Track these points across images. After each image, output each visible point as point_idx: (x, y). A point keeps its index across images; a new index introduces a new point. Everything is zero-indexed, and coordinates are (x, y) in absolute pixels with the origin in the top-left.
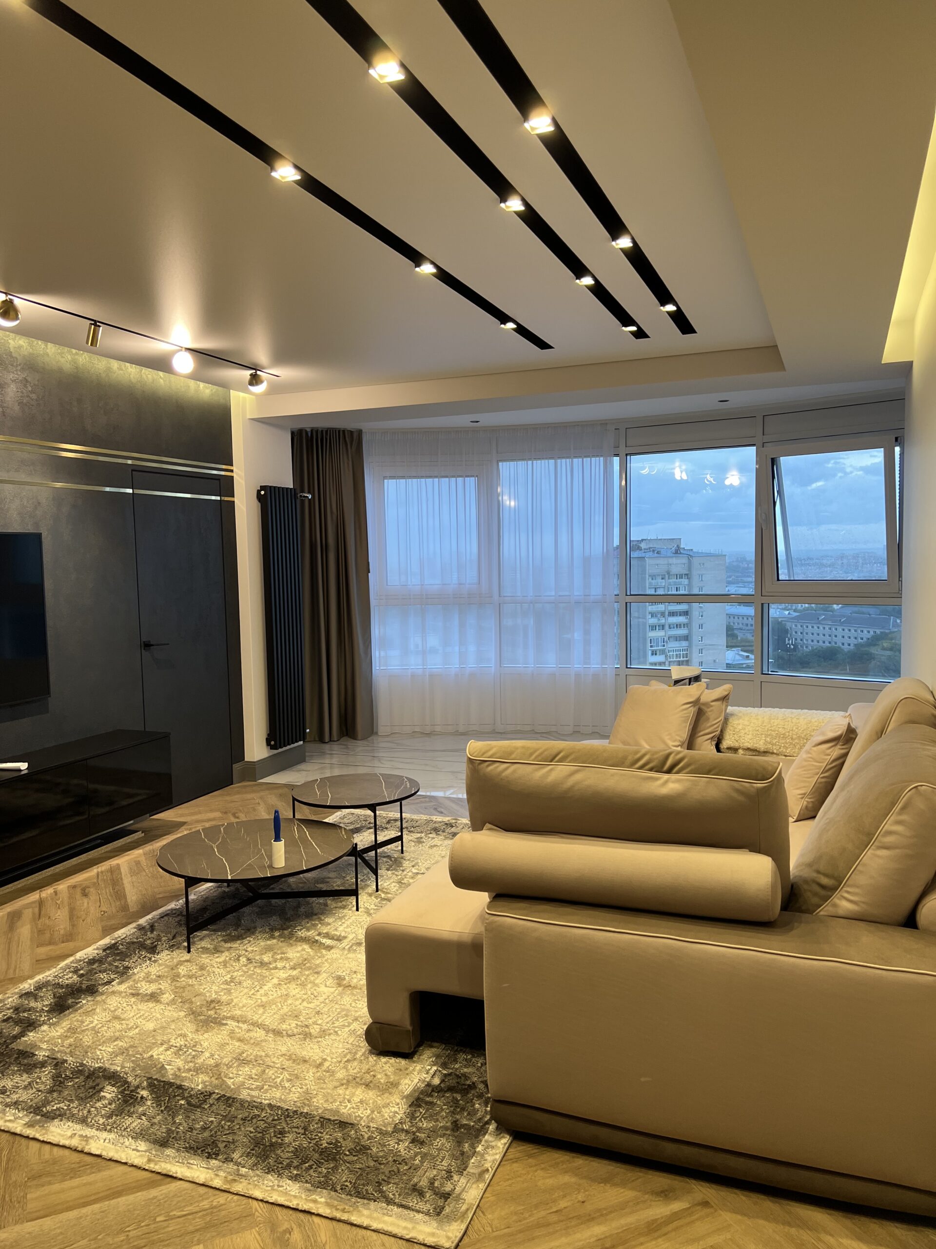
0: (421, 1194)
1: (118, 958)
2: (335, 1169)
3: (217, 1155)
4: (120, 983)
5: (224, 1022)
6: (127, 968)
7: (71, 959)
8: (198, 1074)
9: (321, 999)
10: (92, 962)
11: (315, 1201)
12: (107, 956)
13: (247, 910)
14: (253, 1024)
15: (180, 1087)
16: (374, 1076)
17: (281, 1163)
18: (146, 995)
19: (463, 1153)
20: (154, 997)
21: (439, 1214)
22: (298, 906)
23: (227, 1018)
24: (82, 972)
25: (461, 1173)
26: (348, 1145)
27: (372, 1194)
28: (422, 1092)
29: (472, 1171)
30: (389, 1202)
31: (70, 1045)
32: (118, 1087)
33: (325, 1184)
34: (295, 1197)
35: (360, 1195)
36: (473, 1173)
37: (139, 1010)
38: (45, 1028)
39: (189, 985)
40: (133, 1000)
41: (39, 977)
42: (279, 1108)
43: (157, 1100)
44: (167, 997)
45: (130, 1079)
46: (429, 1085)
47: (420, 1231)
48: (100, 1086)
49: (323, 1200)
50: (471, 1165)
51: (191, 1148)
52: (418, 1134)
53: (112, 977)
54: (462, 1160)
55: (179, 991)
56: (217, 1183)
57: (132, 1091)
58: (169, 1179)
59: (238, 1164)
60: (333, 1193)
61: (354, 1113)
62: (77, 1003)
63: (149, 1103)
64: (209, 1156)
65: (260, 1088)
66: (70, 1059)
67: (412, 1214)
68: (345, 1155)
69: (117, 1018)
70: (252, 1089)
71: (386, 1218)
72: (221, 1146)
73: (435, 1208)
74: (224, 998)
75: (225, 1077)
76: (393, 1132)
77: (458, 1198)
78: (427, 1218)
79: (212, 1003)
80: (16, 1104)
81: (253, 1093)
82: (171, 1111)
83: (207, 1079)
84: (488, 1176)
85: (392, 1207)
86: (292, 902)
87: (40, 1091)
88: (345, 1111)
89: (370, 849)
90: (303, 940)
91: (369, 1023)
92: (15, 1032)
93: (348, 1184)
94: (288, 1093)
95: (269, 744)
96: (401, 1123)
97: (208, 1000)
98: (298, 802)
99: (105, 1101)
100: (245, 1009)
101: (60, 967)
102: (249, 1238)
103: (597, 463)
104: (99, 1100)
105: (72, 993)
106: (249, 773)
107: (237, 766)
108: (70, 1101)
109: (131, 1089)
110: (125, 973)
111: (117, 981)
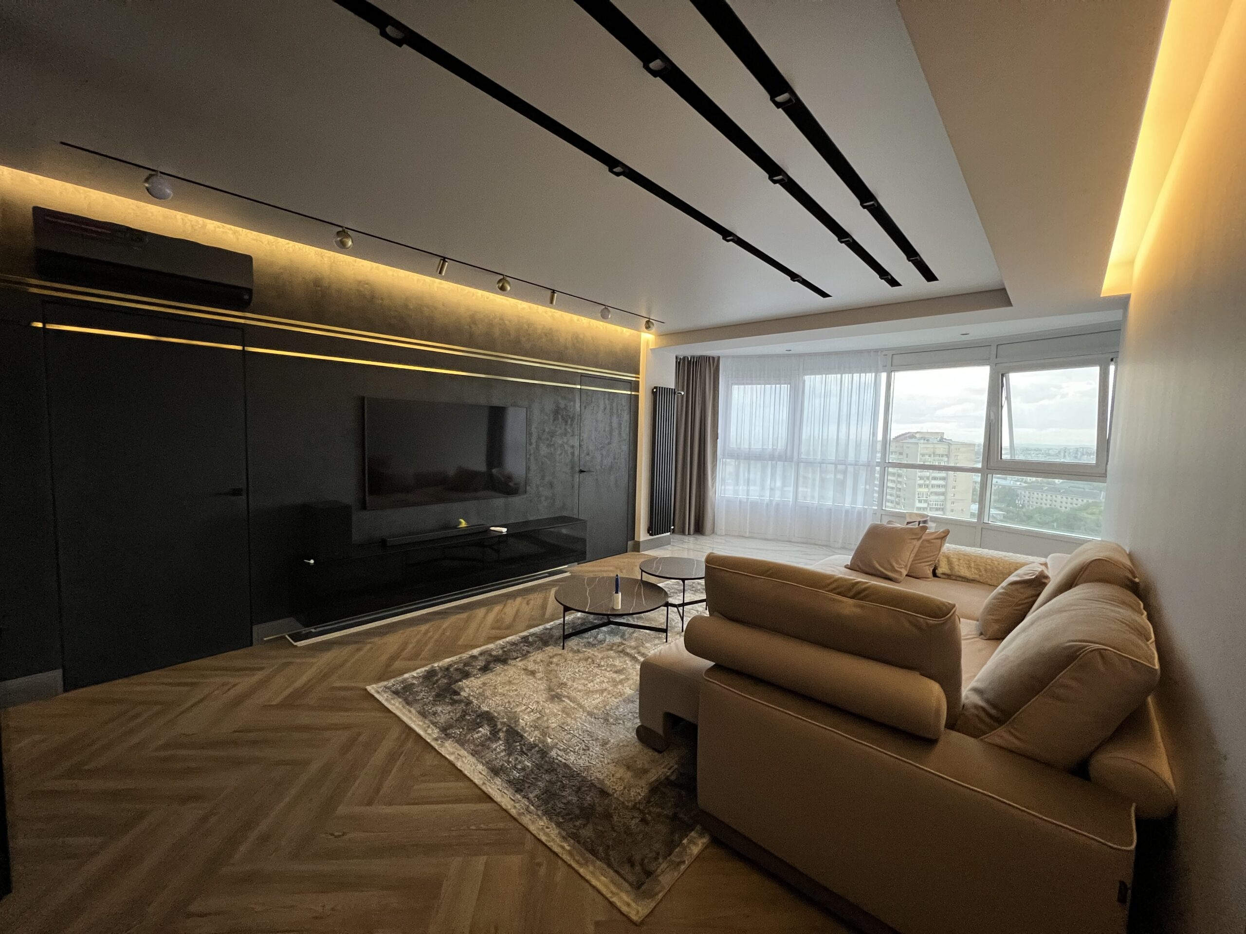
0: (632, 864)
1: (526, 644)
2: (585, 825)
3: (522, 791)
4: (520, 661)
5: (564, 699)
6: (528, 652)
7: (504, 640)
8: (535, 730)
9: (624, 697)
10: (513, 644)
11: (563, 848)
12: (521, 642)
13: (604, 629)
14: (578, 705)
15: (522, 736)
16: (636, 761)
17: (555, 810)
18: (531, 671)
19: (672, 841)
20: (533, 673)
21: (639, 888)
22: (633, 633)
23: (564, 697)
24: (505, 649)
25: (665, 858)
26: (599, 809)
27: (601, 855)
28: (661, 783)
29: (674, 859)
30: (610, 865)
31: (480, 693)
32: (491, 727)
33: (574, 837)
34: (553, 840)
35: (594, 853)
36: (674, 861)
37: (523, 679)
38: (473, 678)
39: (555, 670)
40: (523, 672)
41: (483, 648)
42: (569, 768)
43: (507, 741)
44: (539, 675)
45: (499, 723)
46: (667, 778)
47: (621, 898)
48: (482, 724)
49: (568, 848)
50: (675, 853)
51: (510, 782)
52: (647, 816)
53: (519, 655)
54: (671, 845)
55: (548, 672)
56: (513, 812)
57: (496, 732)
58: (488, 800)
59: (531, 802)
60: (576, 844)
61: (613, 786)
62: (494, 668)
63: (501, 742)
64: (516, 792)
65: (564, 750)
66: (475, 702)
67: (621, 880)
68: (596, 817)
69: (510, 682)
70: (560, 750)
71: (603, 878)
72: (527, 785)
73: (638, 882)
74: (570, 683)
75: (549, 737)
76: (632, 809)
77: (656, 879)
78: (629, 889)
79: (562, 685)
80: (435, 724)
81: (559, 752)
82: (510, 751)
83: (539, 735)
84: (683, 867)
85: (610, 870)
86: (631, 630)
87: (452, 718)
88: (608, 783)
89: (680, 605)
90: (627, 654)
91: (639, 724)
92: (458, 678)
93: (588, 840)
94: (579, 759)
95: (648, 532)
96: (639, 803)
97: (561, 682)
98: (642, 571)
99: (480, 735)
100: (578, 693)
101: (496, 644)
102: (515, 861)
103: (869, 377)
104: (477, 733)
105: (495, 661)
106: (637, 547)
107: (630, 543)
108: (463, 729)
109: (497, 730)
110: (526, 655)
111: (520, 659)
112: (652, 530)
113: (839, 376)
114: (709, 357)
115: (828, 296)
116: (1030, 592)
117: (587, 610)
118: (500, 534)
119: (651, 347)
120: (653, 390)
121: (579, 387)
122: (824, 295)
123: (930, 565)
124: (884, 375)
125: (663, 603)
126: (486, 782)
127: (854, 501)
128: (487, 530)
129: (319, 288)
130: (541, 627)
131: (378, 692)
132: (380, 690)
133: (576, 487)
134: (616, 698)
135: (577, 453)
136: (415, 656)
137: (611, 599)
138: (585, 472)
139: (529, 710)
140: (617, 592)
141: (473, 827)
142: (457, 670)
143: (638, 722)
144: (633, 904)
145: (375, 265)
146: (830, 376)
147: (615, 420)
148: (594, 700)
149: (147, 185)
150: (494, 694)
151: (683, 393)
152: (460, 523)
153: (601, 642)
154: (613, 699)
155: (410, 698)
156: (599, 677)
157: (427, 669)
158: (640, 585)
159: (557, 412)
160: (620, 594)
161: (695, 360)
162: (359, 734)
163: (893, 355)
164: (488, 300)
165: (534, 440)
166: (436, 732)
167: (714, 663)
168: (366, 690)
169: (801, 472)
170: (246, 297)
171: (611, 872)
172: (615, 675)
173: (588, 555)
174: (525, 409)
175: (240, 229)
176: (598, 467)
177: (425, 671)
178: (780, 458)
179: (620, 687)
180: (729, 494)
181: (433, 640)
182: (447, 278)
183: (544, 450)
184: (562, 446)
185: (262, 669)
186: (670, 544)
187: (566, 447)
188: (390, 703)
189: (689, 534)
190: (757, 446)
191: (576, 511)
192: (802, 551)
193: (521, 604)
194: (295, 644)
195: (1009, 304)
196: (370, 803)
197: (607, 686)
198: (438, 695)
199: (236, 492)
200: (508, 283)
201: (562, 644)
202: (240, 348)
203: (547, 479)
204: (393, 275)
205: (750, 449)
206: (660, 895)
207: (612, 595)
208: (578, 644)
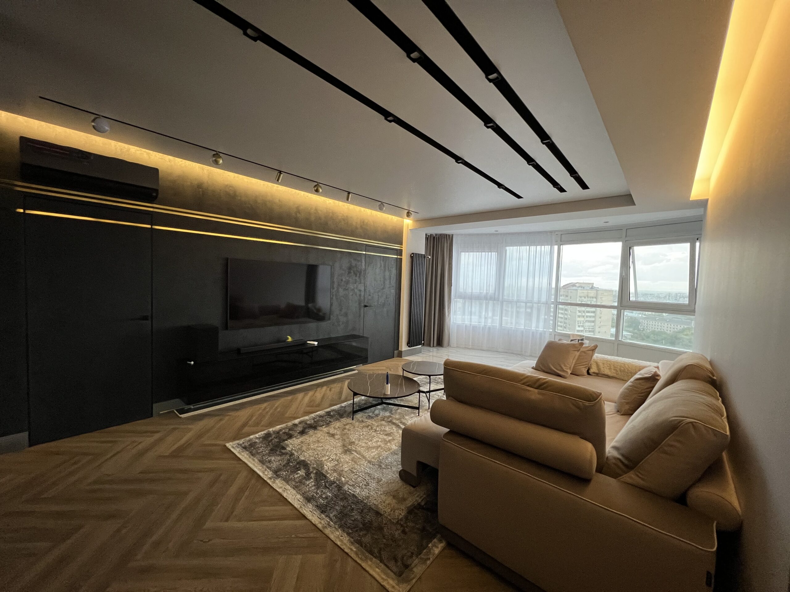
0: (396, 561)
1: (329, 417)
2: (366, 535)
3: (325, 512)
5: (352, 452)
6: (330, 422)
7: (315, 414)
8: (334, 472)
9: (391, 451)
10: (321, 416)
11: (351, 549)
12: (326, 415)
13: (379, 407)
14: (362, 456)
15: (325, 476)
16: (398, 493)
17: (346, 525)
20: (333, 435)
21: (400, 576)
22: (398, 409)
24: (316, 420)
25: (417, 556)
26: (375, 524)
27: (376, 554)
28: (415, 507)
29: (423, 557)
30: (381, 561)
31: (299, 448)
32: (306, 470)
33: (359, 542)
34: (345, 544)
35: (371, 553)
36: (423, 558)
37: (327, 439)
38: (294, 439)
39: (347, 434)
40: (327, 435)
41: (302, 419)
42: (356, 497)
43: (316, 480)
44: (337, 437)
45: (311, 468)
46: (419, 504)
47: (388, 583)
48: (300, 468)
49: (355, 549)
50: (423, 553)
51: (317, 506)
52: (406, 528)
53: (324, 424)
54: (421, 548)
55: (343, 435)
56: (320, 526)
57: (309, 474)
58: (304, 518)
59: (331, 519)
60: (360, 547)
61: (384, 509)
62: (309, 432)
63: (312, 480)
64: (321, 513)
65: (353, 486)
66: (296, 454)
67: (389, 571)
68: (373, 529)
69: (318, 441)
70: (350, 485)
71: (377, 570)
72: (328, 508)
73: (399, 572)
74: (357, 442)
75: (343, 477)
76: (396, 524)
77: (411, 570)
78: (394, 576)
79: (352, 443)
80: (270, 468)
81: (350, 487)
82: (318, 486)
83: (336, 476)
84: (429, 562)
85: (382, 564)
86: (397, 408)
87: (281, 465)
88: (380, 507)
89: (427, 392)
90: (394, 424)
91: (401, 469)
92: (285, 438)
93: (368, 544)
94: (362, 491)
95: (408, 345)
96: (401, 520)
97: (351, 441)
98: (404, 370)
99: (298, 475)
100: (362, 448)
101: (310, 416)
102: (320, 558)
103: (548, 248)
104: (297, 474)
105: (309, 427)
106: (400, 355)
107: (396, 352)
108: (288, 472)
109: (309, 472)
110: (329, 424)
111: (325, 426)
112: (410, 343)
113: (528, 247)
114: (446, 235)
115: (522, 198)
116: (648, 385)
117: (368, 395)
118: (313, 346)
119: (410, 228)
120: (411, 255)
121: (364, 253)
122: (519, 197)
123: (585, 367)
124: (556, 247)
125: (417, 390)
126: (302, 506)
127: (537, 327)
128: (305, 344)
129: (200, 190)
130: (339, 406)
131: (233, 447)
132: (234, 446)
133: (362, 315)
134: (386, 452)
135: (362, 294)
136: (257, 424)
137: (383, 388)
138: (367, 306)
139: (330, 459)
140: (387, 384)
141: (293, 536)
142: (284, 433)
143: (400, 468)
144: (396, 587)
145: (236, 175)
146: (522, 247)
147: (387, 273)
148: (372, 453)
149: (93, 124)
150: (308, 449)
151: (430, 257)
152: (288, 338)
153: (377, 415)
154: (384, 452)
155: (254, 452)
156: (375, 438)
157: (265, 432)
158: (402, 379)
159: (350, 268)
160: (389, 385)
161: (438, 236)
162: (221, 475)
163: (561, 234)
164: (308, 198)
165: (335, 286)
166: (270, 474)
167: (449, 430)
168: (225, 446)
169: (504, 308)
170: (154, 194)
171: (383, 566)
172: (385, 437)
173: (369, 359)
174: (330, 266)
175: (152, 152)
176: (376, 304)
177: (264, 433)
178: (491, 299)
179: (389, 444)
180: (459, 322)
181: (269, 414)
182: (282, 184)
183: (342, 292)
184: (353, 290)
185: (157, 432)
186: (421, 353)
187: (356, 290)
188: (241, 454)
189: (433, 346)
190: (476, 291)
191: (361, 331)
192: (505, 358)
193: (326, 390)
194: (180, 416)
195: (634, 204)
196: (227, 520)
197: (381, 444)
198: (272, 450)
199: (145, 318)
200: (321, 187)
201: (352, 417)
202: (149, 226)
203: (344, 311)
204: (248, 182)
205: (472, 292)
206: (414, 581)
207: (384, 386)
208: (362, 417)
